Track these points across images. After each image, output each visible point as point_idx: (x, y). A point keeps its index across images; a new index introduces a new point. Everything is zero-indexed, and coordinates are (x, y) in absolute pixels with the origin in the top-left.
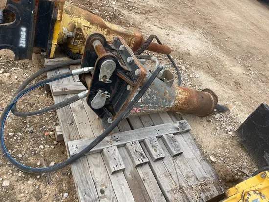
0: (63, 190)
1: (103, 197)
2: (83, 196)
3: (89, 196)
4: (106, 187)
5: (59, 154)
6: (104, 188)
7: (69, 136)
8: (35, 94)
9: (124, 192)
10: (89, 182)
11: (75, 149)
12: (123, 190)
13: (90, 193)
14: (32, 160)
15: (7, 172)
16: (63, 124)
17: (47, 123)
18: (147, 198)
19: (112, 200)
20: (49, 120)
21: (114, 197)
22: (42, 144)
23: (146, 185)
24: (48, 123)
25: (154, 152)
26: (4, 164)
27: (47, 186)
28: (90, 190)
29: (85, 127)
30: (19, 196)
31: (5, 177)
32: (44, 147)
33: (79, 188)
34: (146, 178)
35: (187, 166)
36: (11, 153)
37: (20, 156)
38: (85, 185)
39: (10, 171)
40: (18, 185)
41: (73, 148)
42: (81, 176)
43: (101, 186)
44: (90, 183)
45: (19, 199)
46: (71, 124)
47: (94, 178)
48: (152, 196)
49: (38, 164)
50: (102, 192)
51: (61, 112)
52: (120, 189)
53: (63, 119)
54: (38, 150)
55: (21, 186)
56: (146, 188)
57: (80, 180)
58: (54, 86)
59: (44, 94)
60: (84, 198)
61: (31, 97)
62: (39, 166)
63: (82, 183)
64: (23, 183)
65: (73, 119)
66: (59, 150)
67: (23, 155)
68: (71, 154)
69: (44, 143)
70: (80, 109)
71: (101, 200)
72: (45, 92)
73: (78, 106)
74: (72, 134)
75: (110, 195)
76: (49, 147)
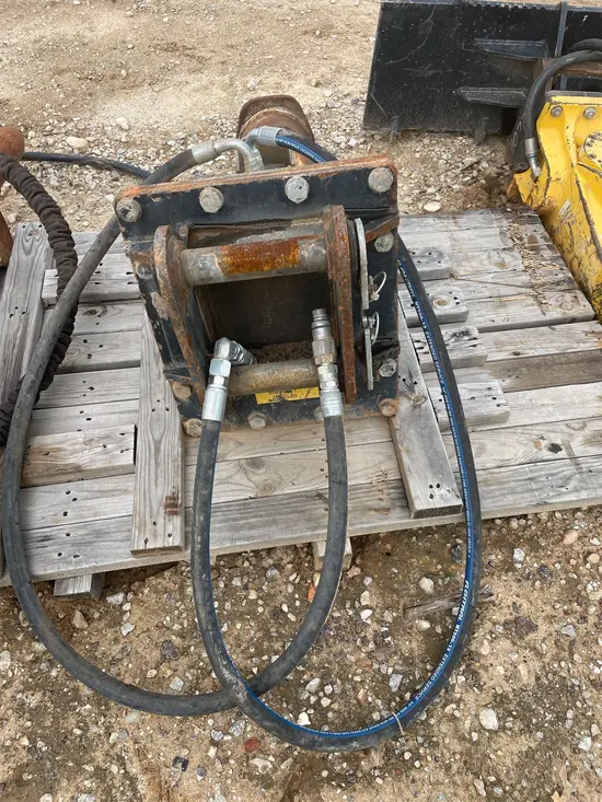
0: (504, 562)
1: (569, 448)
2: (570, 492)
3: (569, 478)
4: (542, 438)
5: (394, 564)
6: (544, 443)
7: (376, 510)
8: (116, 640)
9: (551, 402)
10: (530, 475)
11: (444, 491)
12: (545, 403)
13: (561, 475)
14: (412, 645)
15: (453, 718)
17: (267, 598)
18: (564, 360)
19: (573, 432)
20: (259, 590)
21: (567, 425)
22: (357, 614)
23: (531, 353)
24: (268, 595)
25: (446, 307)
26: (422, 733)
27: (493, 602)
28: (552, 475)
30: (525, 679)
31: (467, 724)
32: (367, 607)
33: (547, 499)
34: (512, 348)
35: (473, 257)
36: (384, 713)
37: (395, 682)
38: (540, 485)
39: (448, 709)
40: (491, 683)
41: (437, 496)
42: (512, 492)
43: (541, 450)
44: (531, 471)
45: (533, 679)
46: (326, 502)
47: (517, 462)
48: (557, 348)
49: (426, 625)
50: (555, 448)
51: (274, 528)
52: (543, 409)
53: (302, 524)
54: (375, 626)
55: (495, 676)
56: (536, 354)
57: (526, 495)
58: (146, 541)
59: (121, 605)
60: (576, 490)
61: (128, 655)
62: (431, 623)
63: (533, 490)
64: (486, 669)
65: (309, 494)
66: (380, 564)
67: (395, 672)
68: (460, 502)
69: (353, 607)
70: (261, 471)
71: (576, 455)
72: (114, 602)
73: (250, 475)
74: (369, 503)
75: (562, 432)
76: (366, 593)
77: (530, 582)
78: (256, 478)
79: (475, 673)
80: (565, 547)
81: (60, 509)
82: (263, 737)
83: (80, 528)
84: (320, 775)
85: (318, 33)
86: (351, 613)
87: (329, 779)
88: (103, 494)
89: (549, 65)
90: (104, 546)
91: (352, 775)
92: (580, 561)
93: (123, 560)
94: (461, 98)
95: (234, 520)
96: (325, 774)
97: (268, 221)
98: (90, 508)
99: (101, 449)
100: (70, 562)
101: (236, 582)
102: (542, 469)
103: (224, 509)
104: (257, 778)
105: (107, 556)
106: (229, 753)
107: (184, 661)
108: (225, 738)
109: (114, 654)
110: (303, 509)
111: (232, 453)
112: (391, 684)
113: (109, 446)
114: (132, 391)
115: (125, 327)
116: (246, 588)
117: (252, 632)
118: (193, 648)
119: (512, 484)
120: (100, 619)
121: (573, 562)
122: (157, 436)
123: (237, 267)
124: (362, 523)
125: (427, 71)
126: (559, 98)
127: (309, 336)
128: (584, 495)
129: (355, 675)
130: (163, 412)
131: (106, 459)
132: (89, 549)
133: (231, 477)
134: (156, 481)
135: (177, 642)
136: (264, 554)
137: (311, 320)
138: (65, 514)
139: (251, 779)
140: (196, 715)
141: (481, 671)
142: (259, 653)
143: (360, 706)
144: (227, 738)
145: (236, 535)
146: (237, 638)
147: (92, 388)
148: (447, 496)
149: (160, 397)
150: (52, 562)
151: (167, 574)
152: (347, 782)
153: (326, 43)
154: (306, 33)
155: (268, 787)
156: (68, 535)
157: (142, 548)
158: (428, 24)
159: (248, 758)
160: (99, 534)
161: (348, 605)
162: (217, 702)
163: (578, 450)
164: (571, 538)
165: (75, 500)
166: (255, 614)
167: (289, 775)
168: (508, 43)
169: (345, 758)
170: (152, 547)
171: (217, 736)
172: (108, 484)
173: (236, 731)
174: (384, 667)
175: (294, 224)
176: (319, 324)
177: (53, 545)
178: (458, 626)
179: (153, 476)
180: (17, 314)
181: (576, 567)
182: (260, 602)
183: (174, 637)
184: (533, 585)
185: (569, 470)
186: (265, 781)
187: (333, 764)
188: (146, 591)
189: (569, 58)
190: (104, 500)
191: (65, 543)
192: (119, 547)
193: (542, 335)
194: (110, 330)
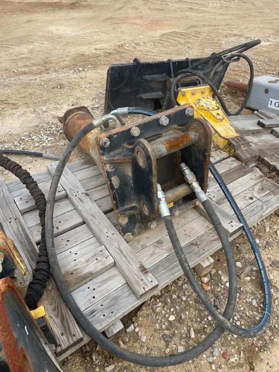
1: (255, 197)
3: (262, 206)
4: (245, 197)
7: (215, 240)
8: (142, 346)
11: (234, 223)
12: (237, 186)
13: (259, 206)
14: (250, 288)
16: (203, 254)
18: (232, 171)
19: (252, 192)
20: (185, 295)
21: (249, 190)
28: (257, 207)
29: (191, 230)
32: (226, 282)
33: (262, 214)
38: (256, 211)
41: (234, 226)
42: (250, 216)
43: (248, 200)
44: (251, 208)
46: (196, 245)
47: (244, 207)
48: (227, 168)
49: (248, 278)
50: (251, 198)
52: (238, 188)
58: (144, 288)
59: (134, 331)
60: (267, 209)
61: (151, 350)
62: (250, 277)
63: (256, 214)
64: (276, 283)
65: (188, 245)
66: (219, 265)
67: (252, 299)
68: (241, 225)
69: (222, 284)
70: (164, 244)
71: (259, 198)
72: (130, 330)
73: (162, 248)
74: (211, 239)
75: (249, 193)
76: (222, 277)
77: (267, 249)
78: (165, 248)
79: (275, 286)
80: (268, 233)
81: (90, 296)
82: (226, 350)
83: (105, 300)
84: (255, 350)
85: (59, 87)
86: (223, 286)
87: (260, 350)
88: (105, 281)
89: (173, 80)
90: (122, 302)
91: (266, 344)
92: (275, 235)
93: (134, 304)
94: (141, 98)
95: (168, 266)
96: (257, 349)
97: (154, 136)
98: (103, 290)
99: (96, 261)
100: (111, 317)
101: (174, 296)
102: (253, 206)
103: (161, 264)
104: (236, 366)
105: (126, 306)
106: (220, 363)
107: (176, 339)
108: (214, 359)
109: (145, 352)
110: (190, 251)
111: (148, 243)
112: (254, 304)
113: (98, 259)
114: (87, 235)
115: (66, 211)
116: (179, 297)
117: (194, 313)
118: (176, 331)
119: (249, 214)
120: (129, 341)
121: (274, 236)
122: (117, 246)
123: (171, 147)
124: (213, 247)
125: (128, 90)
126: (183, 90)
127: (183, 175)
128: (270, 209)
129: (240, 308)
130: (112, 236)
131: (102, 264)
132: (116, 306)
133: (154, 251)
134: (130, 263)
135: (168, 333)
136: (177, 281)
137: (181, 168)
138: (94, 297)
139: (234, 368)
140: (197, 356)
141: (276, 285)
142: (202, 319)
143: (250, 318)
144: (215, 358)
145: (173, 272)
146: (190, 318)
147: (68, 241)
148: (237, 225)
149: (106, 230)
150: (103, 320)
151: (144, 308)
152: (266, 347)
153: (64, 90)
154: (54, 88)
155: (242, 367)
156: (102, 305)
157: (144, 292)
158: (127, 73)
159: (227, 361)
160: (116, 298)
161: (220, 285)
162: (212, 339)
163: (258, 196)
164: (268, 229)
165: (94, 289)
166: (189, 305)
167: (246, 358)
168: (154, 76)
169: (258, 340)
170: (148, 290)
171: (211, 360)
172: (104, 276)
173: (216, 353)
174: (247, 300)
175: (163, 134)
176: (185, 168)
177: (98, 313)
178: (262, 271)
179: (127, 262)
180: (13, 221)
181: (275, 238)
182: (189, 299)
183: (166, 331)
184: (268, 249)
185: (260, 204)
186: (240, 365)
187: (257, 344)
188: (140, 319)
189: (179, 77)
190: (108, 283)
191: (103, 309)
192: (129, 300)
193: (220, 166)
194: (59, 214)
